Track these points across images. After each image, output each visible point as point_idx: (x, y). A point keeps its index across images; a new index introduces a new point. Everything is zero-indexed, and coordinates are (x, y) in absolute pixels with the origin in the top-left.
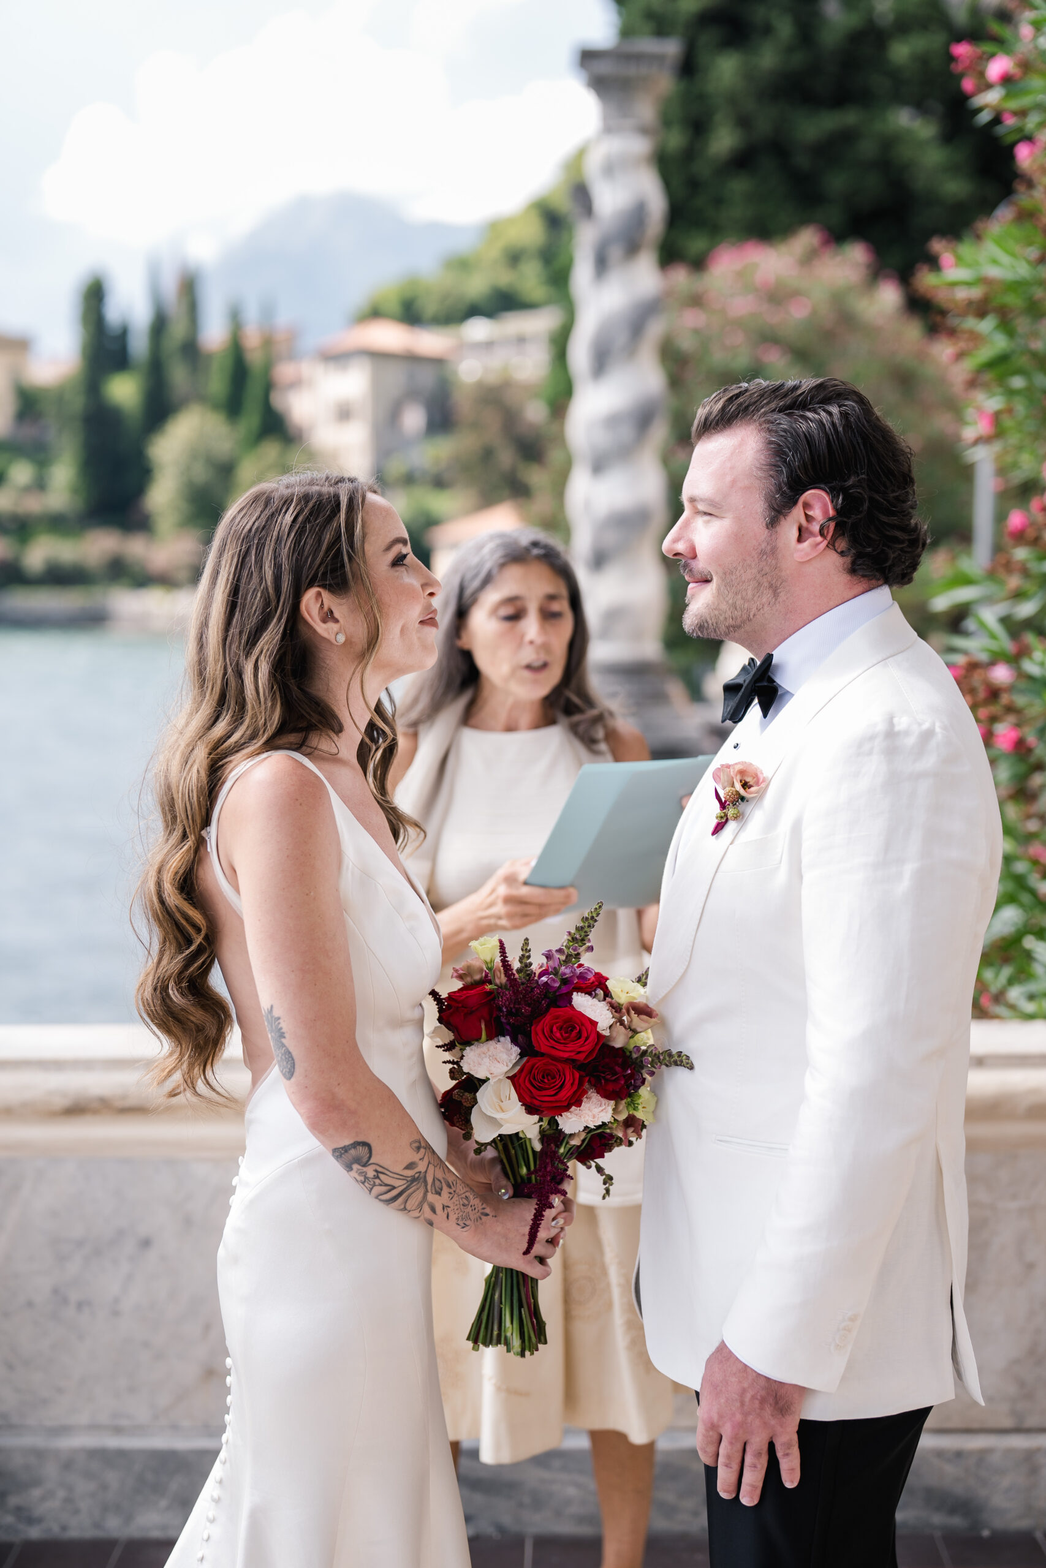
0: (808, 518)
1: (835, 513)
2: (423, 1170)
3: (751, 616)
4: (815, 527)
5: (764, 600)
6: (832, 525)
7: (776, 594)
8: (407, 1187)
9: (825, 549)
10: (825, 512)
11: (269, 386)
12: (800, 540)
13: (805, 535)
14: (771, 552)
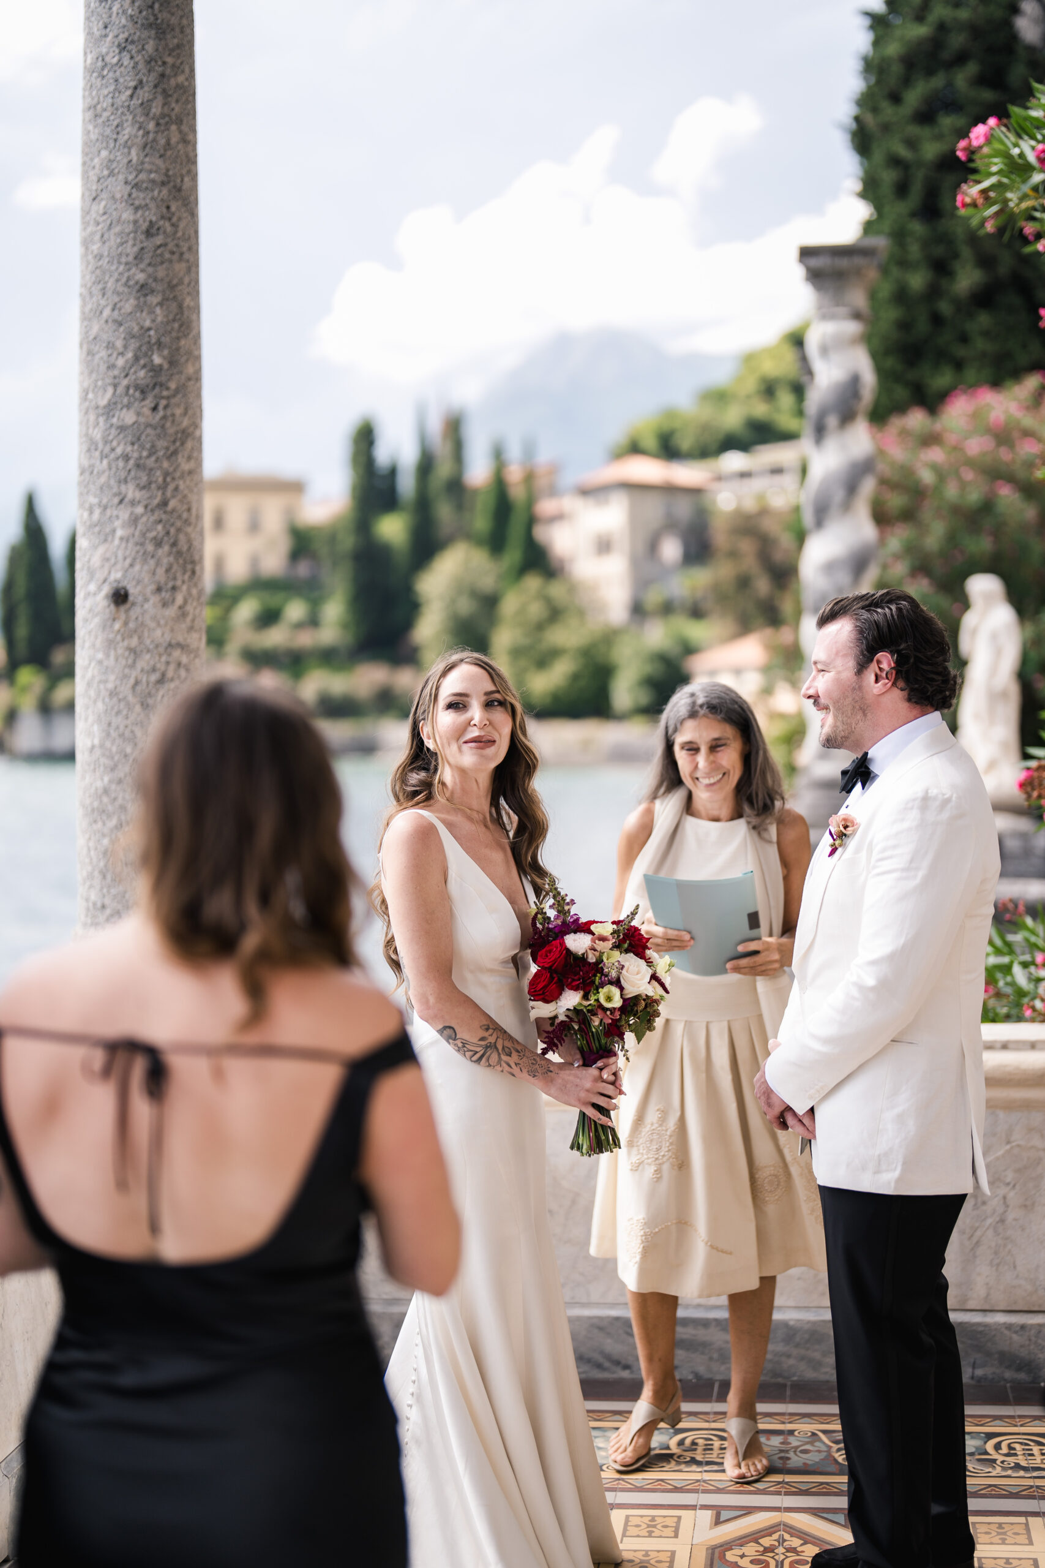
0: (880, 669)
1: (895, 665)
2: (493, 1041)
3: (853, 729)
4: (884, 675)
5: (858, 717)
6: (894, 672)
7: (865, 715)
8: (485, 1052)
9: (891, 687)
10: (889, 665)
11: (531, 521)
12: (877, 681)
13: (879, 679)
14: (859, 688)
